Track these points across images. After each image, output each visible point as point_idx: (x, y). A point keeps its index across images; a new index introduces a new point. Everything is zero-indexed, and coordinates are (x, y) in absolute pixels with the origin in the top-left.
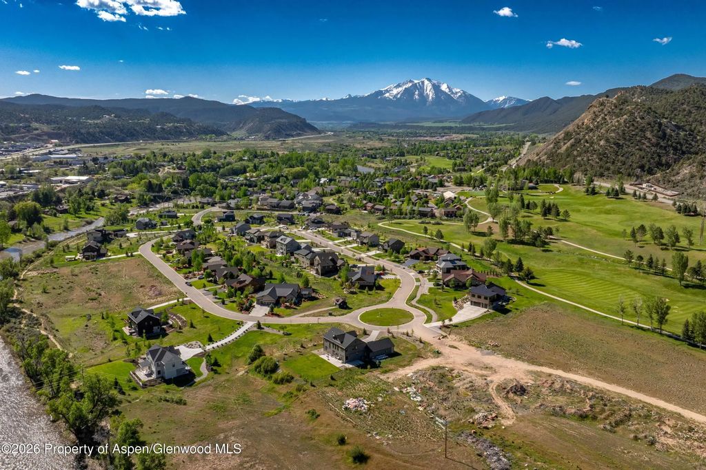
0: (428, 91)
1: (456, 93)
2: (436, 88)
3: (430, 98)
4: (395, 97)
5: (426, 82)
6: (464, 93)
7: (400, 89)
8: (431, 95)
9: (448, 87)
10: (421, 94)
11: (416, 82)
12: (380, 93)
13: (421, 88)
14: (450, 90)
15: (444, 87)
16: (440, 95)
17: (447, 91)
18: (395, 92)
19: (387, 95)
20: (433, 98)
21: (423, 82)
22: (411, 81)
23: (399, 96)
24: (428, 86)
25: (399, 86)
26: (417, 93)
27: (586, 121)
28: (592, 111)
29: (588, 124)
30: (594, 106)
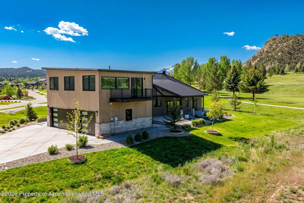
4: (171, 71)
18: (171, 69)
27: (265, 49)
28: (268, 44)
29: (267, 50)
30: (269, 41)
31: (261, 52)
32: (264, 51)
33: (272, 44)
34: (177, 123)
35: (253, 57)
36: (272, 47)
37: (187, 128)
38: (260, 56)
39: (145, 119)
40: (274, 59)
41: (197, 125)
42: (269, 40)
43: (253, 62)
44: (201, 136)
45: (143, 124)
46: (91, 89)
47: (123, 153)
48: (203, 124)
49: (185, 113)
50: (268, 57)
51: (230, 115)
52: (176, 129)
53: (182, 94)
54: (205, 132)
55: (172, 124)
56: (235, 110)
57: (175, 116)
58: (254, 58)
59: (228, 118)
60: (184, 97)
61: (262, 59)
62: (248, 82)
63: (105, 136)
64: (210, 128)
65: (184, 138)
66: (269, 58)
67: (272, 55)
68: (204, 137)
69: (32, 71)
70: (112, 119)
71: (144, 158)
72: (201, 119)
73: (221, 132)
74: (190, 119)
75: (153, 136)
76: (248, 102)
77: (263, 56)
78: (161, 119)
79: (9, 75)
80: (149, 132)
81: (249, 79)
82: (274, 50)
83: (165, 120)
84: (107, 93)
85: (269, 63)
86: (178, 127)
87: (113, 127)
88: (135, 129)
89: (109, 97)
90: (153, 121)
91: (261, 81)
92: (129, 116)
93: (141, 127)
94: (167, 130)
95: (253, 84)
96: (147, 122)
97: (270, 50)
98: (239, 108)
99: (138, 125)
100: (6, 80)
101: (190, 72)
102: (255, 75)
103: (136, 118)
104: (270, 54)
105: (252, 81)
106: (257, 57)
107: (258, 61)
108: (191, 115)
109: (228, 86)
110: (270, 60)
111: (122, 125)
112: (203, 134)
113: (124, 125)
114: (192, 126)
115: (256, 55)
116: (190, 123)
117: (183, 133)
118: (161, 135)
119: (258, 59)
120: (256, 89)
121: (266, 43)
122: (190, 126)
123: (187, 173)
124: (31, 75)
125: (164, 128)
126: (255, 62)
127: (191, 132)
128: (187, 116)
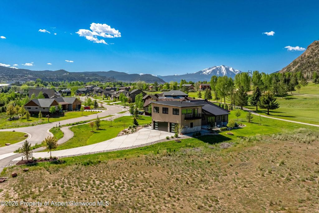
0: (223, 71)
1: (237, 72)
2: (227, 70)
3: (224, 74)
4: (208, 73)
5: (223, 67)
6: (240, 72)
7: (210, 70)
8: (225, 73)
9: (233, 69)
10: (220, 72)
11: (218, 67)
12: (201, 72)
13: (220, 70)
14: (234, 70)
15: (231, 69)
16: (229, 73)
17: (232, 71)
18: (208, 71)
19: (204, 73)
20: (225, 74)
21: (221, 67)
22: (215, 67)
23: (210, 73)
24: (223, 69)
25: (210, 69)
26: (218, 72)
27: (307, 54)
28: (310, 48)
29: (309, 55)
30: (312, 46)
31: (302, 57)
32: (305, 56)
33: (314, 49)
34: (213, 129)
35: (293, 62)
36: (314, 52)
37: (218, 131)
38: (301, 61)
39: (199, 127)
40: (315, 66)
41: (223, 130)
42: (311, 44)
43: (294, 67)
44: (224, 135)
45: (197, 129)
46: (177, 114)
47: (193, 140)
48: (226, 130)
49: (217, 124)
50: (309, 62)
51: (244, 125)
52: (213, 132)
53: (216, 114)
54: (226, 133)
55: (211, 130)
56: (249, 122)
57: (212, 126)
58: (295, 63)
59: (241, 127)
60: (216, 116)
61: (302, 65)
62: (264, 101)
63: (184, 134)
64: (229, 132)
65: (217, 136)
66: (310, 64)
67: (314, 61)
68: (225, 136)
69: (69, 74)
70: (185, 127)
71: (201, 141)
72: (225, 128)
73: (234, 134)
74: (220, 127)
75: (203, 134)
76: (264, 115)
77: (305, 61)
78: (206, 127)
79: (48, 78)
80: (201, 132)
81: (265, 99)
82: (315, 55)
83: (208, 128)
84: (184, 116)
85: (309, 70)
86: (213, 131)
87: (185, 130)
88: (194, 131)
89: (184, 117)
90: (202, 128)
91: (273, 101)
92: (192, 125)
93: (196, 131)
94: (208, 132)
95: (267, 102)
96: (199, 128)
97: (311, 56)
98: (252, 121)
99: (195, 130)
100: (49, 84)
101: (224, 88)
102: (269, 97)
103: (195, 126)
104: (311, 60)
105: (267, 100)
106: (298, 63)
107: (299, 67)
108: (220, 125)
109: (252, 102)
110: (311, 66)
111: (189, 129)
112: (225, 134)
113: (190, 130)
114: (220, 131)
115: (297, 60)
116: (219, 129)
117: (216, 134)
118: (206, 134)
119: (299, 64)
120: (269, 106)
121: (308, 48)
122: (219, 131)
123: (216, 146)
124: (68, 78)
125: (207, 131)
126: (295, 67)
127: (219, 134)
128: (219, 126)
